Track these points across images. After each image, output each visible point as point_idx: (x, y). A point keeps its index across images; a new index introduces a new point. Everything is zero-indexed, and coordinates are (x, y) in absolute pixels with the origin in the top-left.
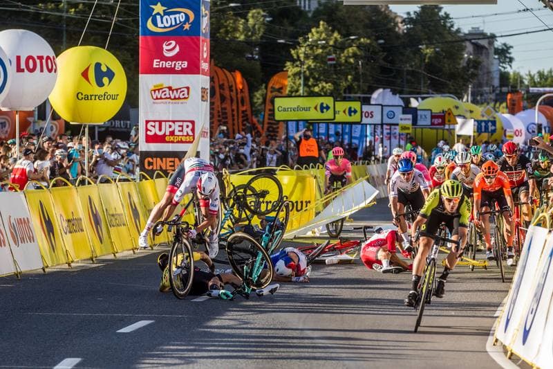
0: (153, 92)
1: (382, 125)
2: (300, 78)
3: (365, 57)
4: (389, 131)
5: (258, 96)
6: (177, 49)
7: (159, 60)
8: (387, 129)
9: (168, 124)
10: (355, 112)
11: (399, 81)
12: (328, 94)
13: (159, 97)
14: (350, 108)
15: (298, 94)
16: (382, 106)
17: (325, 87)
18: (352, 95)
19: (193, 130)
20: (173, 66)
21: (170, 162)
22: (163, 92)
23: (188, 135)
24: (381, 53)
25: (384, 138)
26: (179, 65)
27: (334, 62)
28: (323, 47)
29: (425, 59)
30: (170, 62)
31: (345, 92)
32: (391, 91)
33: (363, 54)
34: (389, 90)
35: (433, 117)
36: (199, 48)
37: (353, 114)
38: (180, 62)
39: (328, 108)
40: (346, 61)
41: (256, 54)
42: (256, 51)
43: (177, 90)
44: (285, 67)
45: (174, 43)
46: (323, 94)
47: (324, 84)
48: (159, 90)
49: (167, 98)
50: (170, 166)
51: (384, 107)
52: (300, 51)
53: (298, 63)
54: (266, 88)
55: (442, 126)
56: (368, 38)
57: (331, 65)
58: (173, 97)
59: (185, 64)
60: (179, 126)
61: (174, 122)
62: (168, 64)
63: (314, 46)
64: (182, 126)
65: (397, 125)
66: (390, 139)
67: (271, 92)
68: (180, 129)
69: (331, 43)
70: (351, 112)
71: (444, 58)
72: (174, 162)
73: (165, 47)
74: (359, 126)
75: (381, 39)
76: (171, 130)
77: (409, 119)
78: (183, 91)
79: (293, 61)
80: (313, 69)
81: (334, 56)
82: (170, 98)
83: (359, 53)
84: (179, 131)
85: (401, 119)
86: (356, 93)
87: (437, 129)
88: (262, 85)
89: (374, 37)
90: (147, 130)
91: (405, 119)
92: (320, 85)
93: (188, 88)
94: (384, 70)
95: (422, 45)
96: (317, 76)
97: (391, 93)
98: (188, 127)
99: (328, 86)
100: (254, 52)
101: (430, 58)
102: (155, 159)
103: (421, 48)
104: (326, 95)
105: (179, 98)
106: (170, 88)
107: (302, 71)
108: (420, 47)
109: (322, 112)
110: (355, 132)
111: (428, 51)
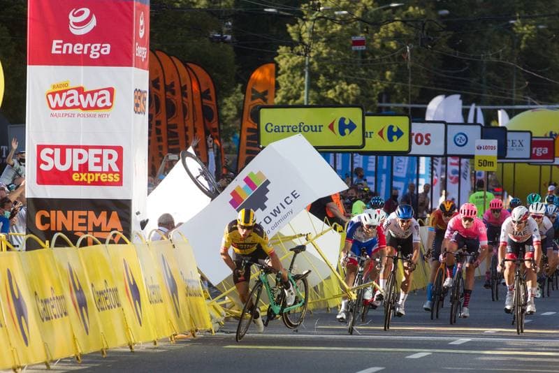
0: (50, 97)
1: (446, 156)
2: (303, 75)
3: (417, 39)
4: (457, 168)
5: (230, 105)
6: (93, 23)
7: (61, 41)
8: (452, 164)
9: (76, 151)
10: (399, 133)
11: (474, 81)
12: (350, 103)
13: (61, 105)
14: (391, 127)
15: (298, 102)
16: (446, 124)
17: (347, 91)
18: (392, 105)
19: (119, 163)
20: (85, 52)
21: (80, 217)
22: (67, 97)
23: (111, 171)
24: (443, 33)
25: (448, 179)
26: (96, 50)
27: (364, 48)
28: (344, 21)
29: (519, 44)
30: (81, 46)
31: (380, 101)
32: (461, 99)
33: (413, 34)
34: (458, 96)
35: (535, 143)
36: (132, 21)
37: (395, 137)
38: (98, 45)
39: (352, 127)
40: (383, 46)
41: (228, 33)
42: (227, 26)
43: (92, 93)
44: (278, 55)
45: (87, 12)
46: (341, 102)
47: (344, 86)
48: (61, 93)
49: (74, 107)
50: (80, 225)
51: (449, 126)
52: (304, 28)
53: (299, 48)
54: (244, 91)
55: (551, 161)
56: (422, 6)
57: (356, 51)
58: (85, 106)
59: (107, 49)
60: (96, 156)
61: (87, 148)
62: (77, 49)
63: (326, 19)
64: (101, 156)
65: (472, 157)
66: (459, 180)
67: (253, 99)
68: (98, 160)
69: (358, 14)
70: (393, 133)
71: (553, 41)
72: (86, 217)
73: (72, 19)
74: (405, 160)
75: (444, 8)
76: (83, 161)
77: (492, 148)
78: (104, 95)
79: (291, 44)
80: (325, 59)
81: (361, 37)
82: (80, 107)
83: (405, 33)
84: (96, 164)
85: (479, 148)
86: (398, 102)
87: (541, 165)
88: (236, 86)
89: (431, 5)
90: (40, 161)
91: (486, 148)
92: (337, 87)
93: (111, 90)
94: (448, 61)
95: (515, 19)
96: (332, 71)
97: (461, 102)
98: (110, 157)
99: (352, 89)
100: (225, 29)
101: (527, 42)
102: (53, 213)
103: (513, 24)
104: (346, 105)
105: (96, 107)
106: (80, 90)
107: (307, 63)
108: (512, 22)
109: (343, 134)
110: (398, 168)
111: (525, 29)
